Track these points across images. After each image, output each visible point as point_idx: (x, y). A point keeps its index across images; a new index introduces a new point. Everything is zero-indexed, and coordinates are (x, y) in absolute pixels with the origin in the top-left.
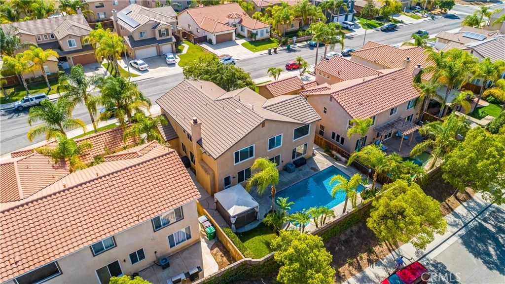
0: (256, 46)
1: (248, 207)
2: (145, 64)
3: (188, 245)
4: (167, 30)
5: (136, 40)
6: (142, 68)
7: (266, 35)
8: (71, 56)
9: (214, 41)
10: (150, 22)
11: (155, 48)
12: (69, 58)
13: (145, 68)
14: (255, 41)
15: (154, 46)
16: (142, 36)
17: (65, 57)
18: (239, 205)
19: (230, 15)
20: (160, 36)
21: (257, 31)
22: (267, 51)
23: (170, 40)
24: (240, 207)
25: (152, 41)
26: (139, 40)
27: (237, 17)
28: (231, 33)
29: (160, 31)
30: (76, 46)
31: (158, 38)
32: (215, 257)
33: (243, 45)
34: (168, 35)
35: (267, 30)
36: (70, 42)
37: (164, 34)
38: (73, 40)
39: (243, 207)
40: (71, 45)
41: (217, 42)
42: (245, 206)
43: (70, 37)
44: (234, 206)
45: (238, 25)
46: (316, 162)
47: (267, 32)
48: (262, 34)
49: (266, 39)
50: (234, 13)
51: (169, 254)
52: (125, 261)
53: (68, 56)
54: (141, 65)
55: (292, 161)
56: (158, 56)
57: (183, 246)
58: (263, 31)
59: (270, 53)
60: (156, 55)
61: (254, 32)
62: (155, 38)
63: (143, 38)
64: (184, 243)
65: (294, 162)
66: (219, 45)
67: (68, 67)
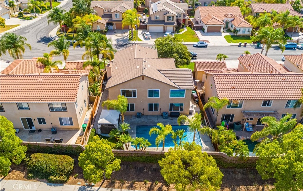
0: (234, 39)
1: (110, 122)
2: (149, 35)
3: (71, 128)
4: (173, 17)
5: (152, 20)
6: (146, 37)
7: (247, 33)
8: (115, 23)
9: (206, 31)
10: (163, 11)
11: (162, 27)
12: (114, 24)
13: (149, 37)
14: (235, 35)
15: (162, 26)
16: (156, 18)
17: (112, 23)
18: (106, 119)
19: (226, 15)
20: (168, 20)
21: (240, 29)
22: (238, 44)
23: (173, 23)
24: (106, 120)
25: (162, 22)
26: (154, 20)
27: (231, 16)
28: (221, 27)
29: (168, 17)
30: (119, 18)
31: (166, 21)
32: (78, 140)
33: (225, 37)
34: (173, 20)
35: (249, 29)
36: (116, 15)
37: (170, 19)
38: (118, 14)
39: (107, 121)
40: (116, 17)
41: (208, 31)
42: (108, 121)
43: (117, 12)
44: (103, 119)
45: (230, 22)
47: (249, 31)
48: (244, 32)
49: (246, 36)
50: (230, 13)
51: (60, 128)
52: (35, 120)
53: (113, 23)
54: (147, 35)
55: (170, 112)
56: (163, 32)
57: (68, 127)
58: (245, 29)
59: (240, 46)
60: (162, 31)
61: (238, 29)
62: (164, 21)
63: (157, 20)
64: (70, 126)
65: (171, 113)
66: (209, 34)
67: (112, 29)
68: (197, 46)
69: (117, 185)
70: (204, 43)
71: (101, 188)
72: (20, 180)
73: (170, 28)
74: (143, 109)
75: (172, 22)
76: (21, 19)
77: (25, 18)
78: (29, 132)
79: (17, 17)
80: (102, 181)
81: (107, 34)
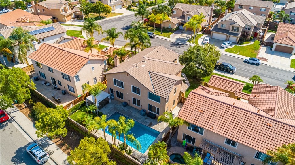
2: (208, 41)
3: (74, 95)
4: (238, 28)
6: (204, 42)
9: (273, 49)
10: (231, 20)
11: (226, 36)
16: (222, 27)
17: (183, 24)
20: (232, 30)
25: (226, 31)
26: (219, 28)
29: (233, 27)
31: (230, 31)
34: (238, 31)
37: (235, 30)
38: (190, 17)
40: (188, 19)
41: (276, 50)
43: (189, 15)
51: (69, 92)
52: (56, 81)
60: (223, 40)
62: (229, 30)
63: (223, 28)
64: (73, 93)
65: (149, 112)
66: (275, 52)
67: (183, 29)
68: (247, 62)
69: (64, 147)
70: (256, 61)
71: (54, 144)
72: (26, 115)
73: (233, 38)
74: (129, 101)
75: (237, 33)
76: (128, 10)
77: (131, 10)
78: (54, 88)
79: (126, 8)
80: (59, 140)
81: (175, 32)
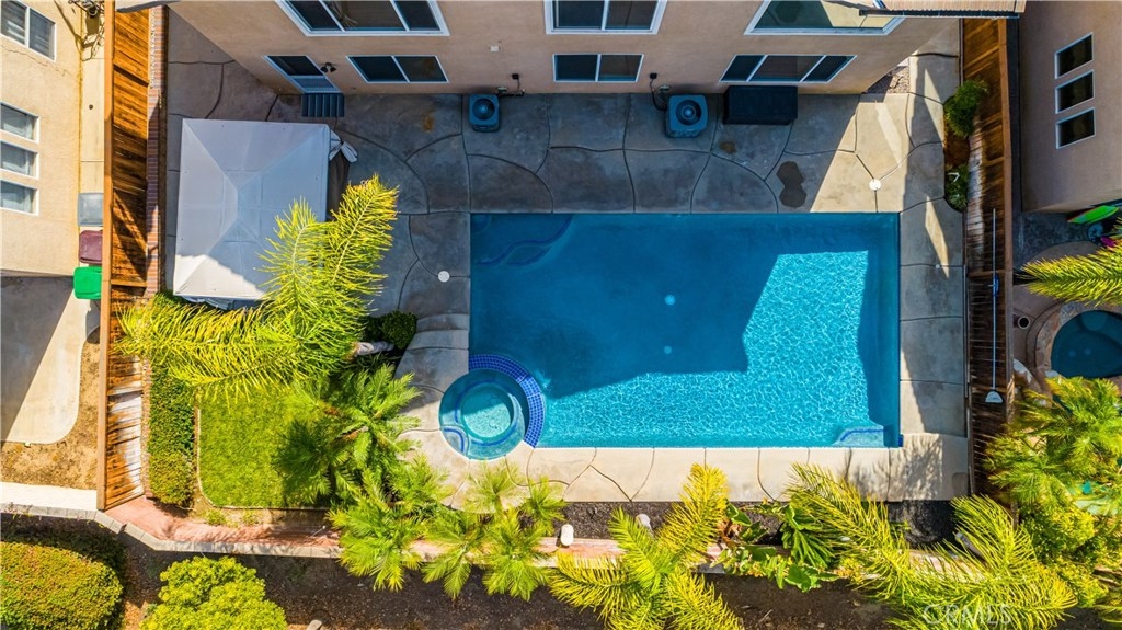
44: (203, 258)
46: (846, 142)
74: (515, 75)
